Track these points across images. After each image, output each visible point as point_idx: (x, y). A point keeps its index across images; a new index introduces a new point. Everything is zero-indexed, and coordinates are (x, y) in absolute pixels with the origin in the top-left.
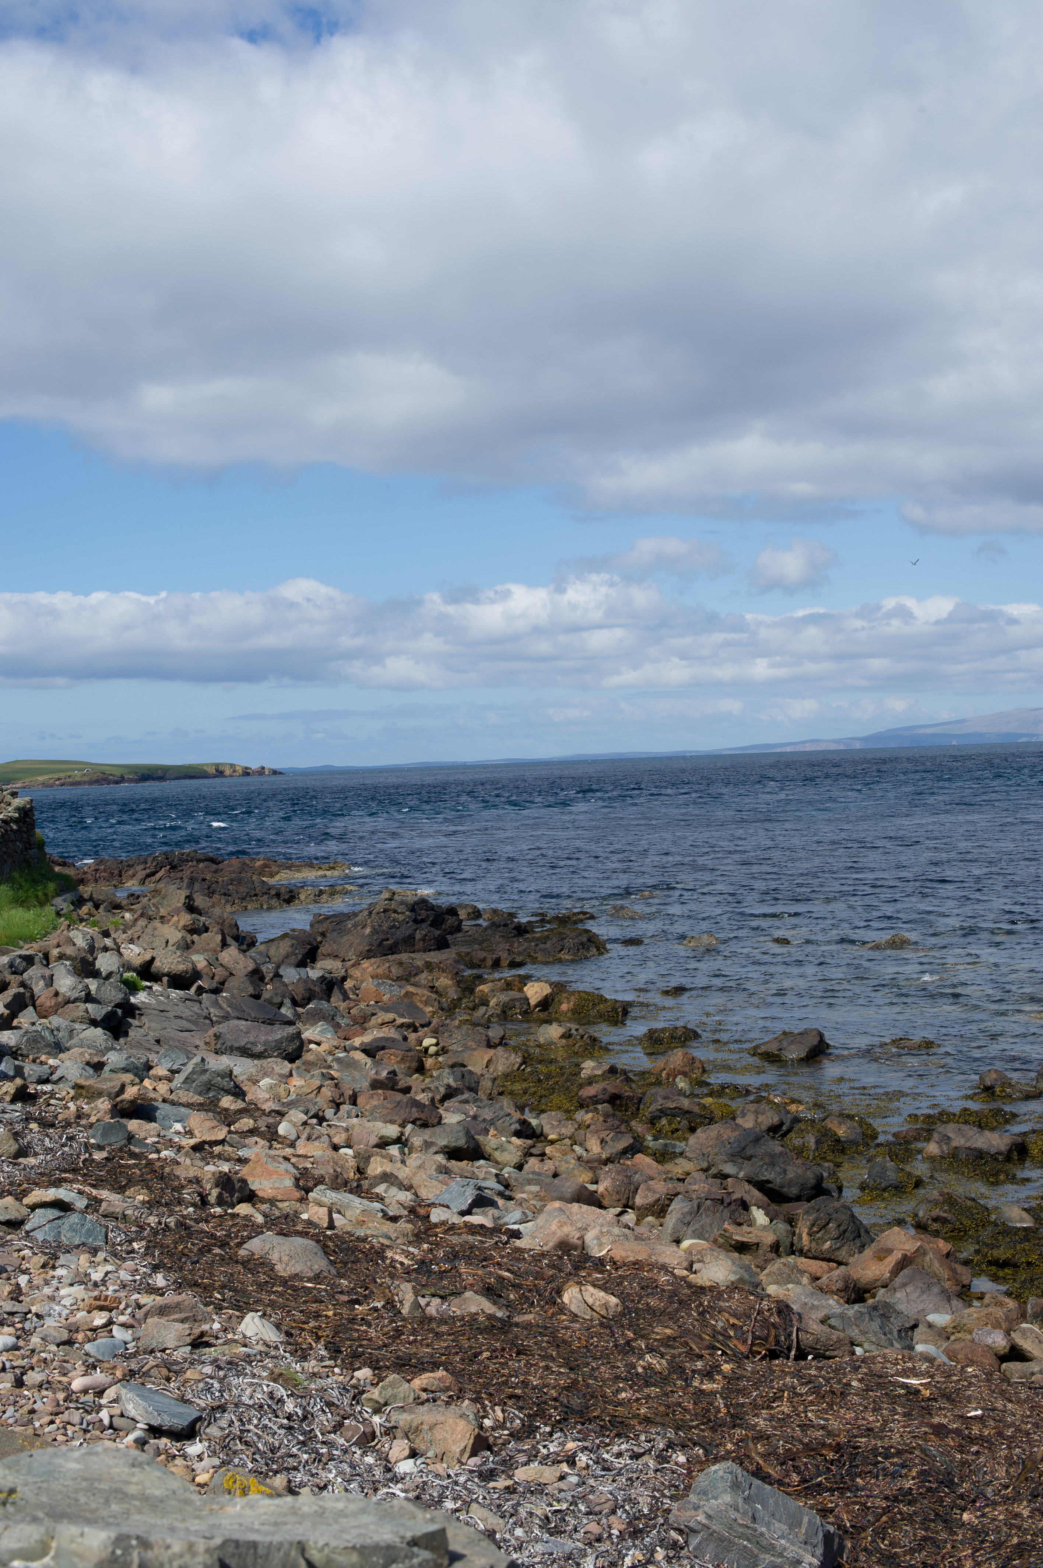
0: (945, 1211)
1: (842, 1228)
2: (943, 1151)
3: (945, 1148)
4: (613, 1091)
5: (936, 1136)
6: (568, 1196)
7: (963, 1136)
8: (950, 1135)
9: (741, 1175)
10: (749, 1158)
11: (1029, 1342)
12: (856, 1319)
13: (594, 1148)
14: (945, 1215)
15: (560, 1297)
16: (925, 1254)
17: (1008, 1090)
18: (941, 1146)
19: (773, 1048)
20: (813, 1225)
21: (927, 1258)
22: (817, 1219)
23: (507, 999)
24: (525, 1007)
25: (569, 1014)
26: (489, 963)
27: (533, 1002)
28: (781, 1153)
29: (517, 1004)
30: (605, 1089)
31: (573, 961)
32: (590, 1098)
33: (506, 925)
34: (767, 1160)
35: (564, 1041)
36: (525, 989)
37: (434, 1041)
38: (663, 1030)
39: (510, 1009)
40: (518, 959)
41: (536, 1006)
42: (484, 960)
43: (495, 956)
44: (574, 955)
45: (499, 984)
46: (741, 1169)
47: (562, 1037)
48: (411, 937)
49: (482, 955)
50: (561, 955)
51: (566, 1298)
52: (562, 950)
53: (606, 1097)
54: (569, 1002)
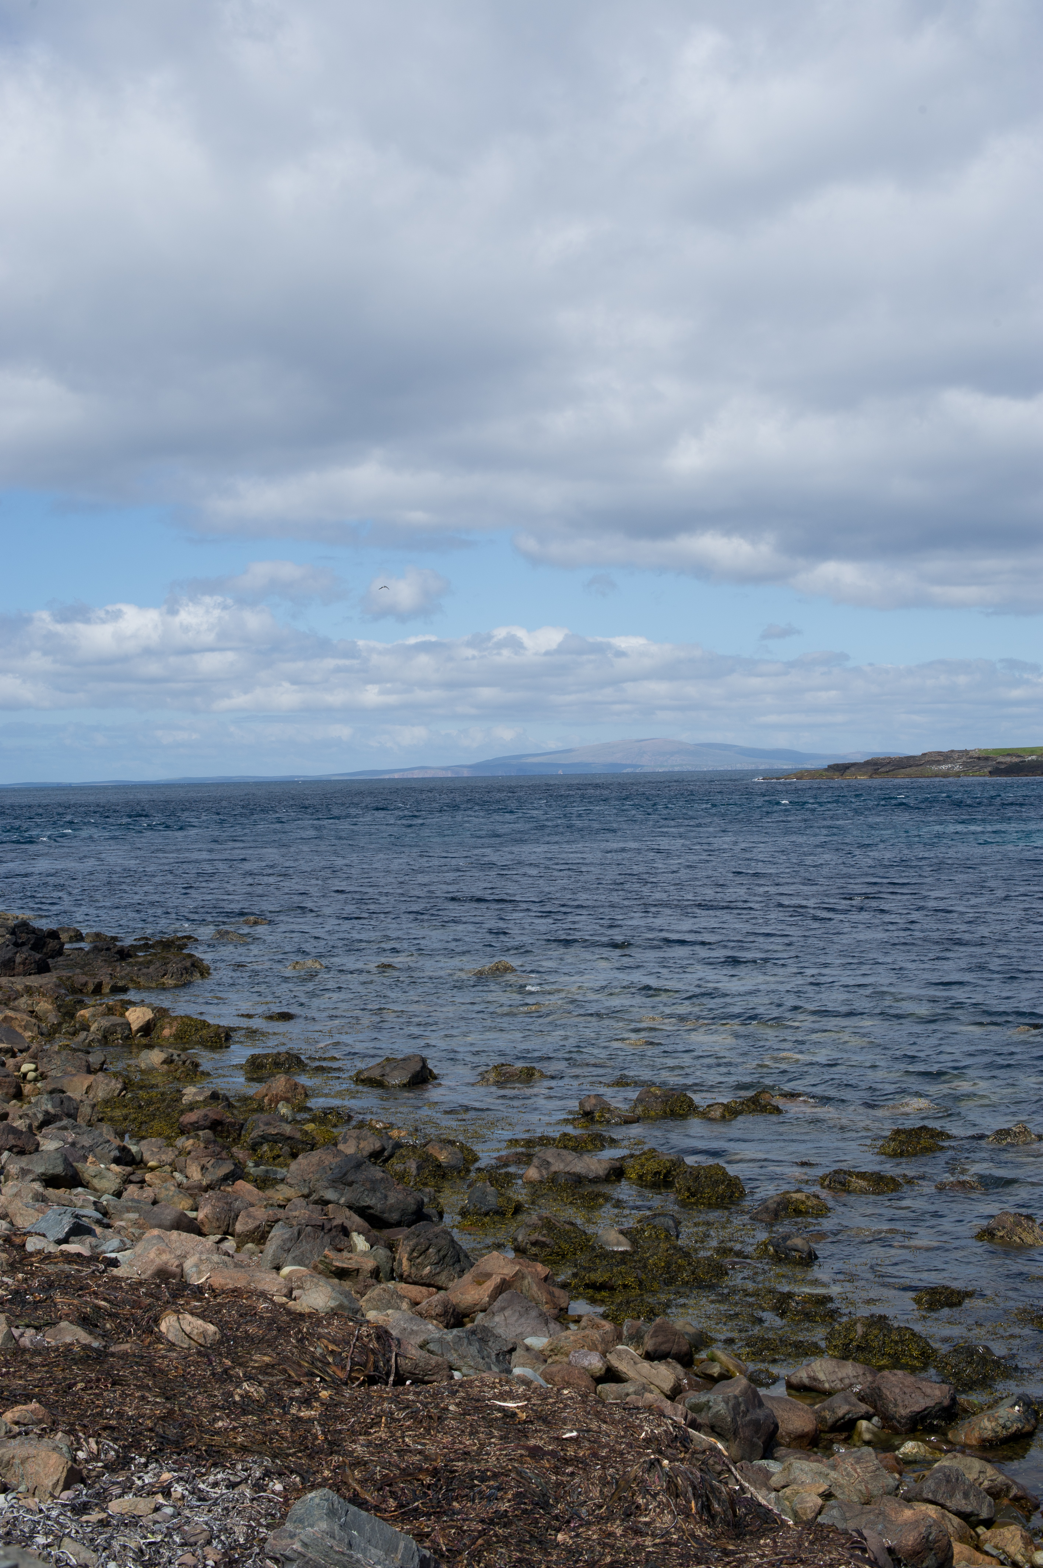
0: (544, 1236)
1: (442, 1253)
2: (542, 1176)
3: (544, 1172)
4: (215, 1117)
5: (536, 1161)
6: (168, 1223)
7: (563, 1161)
8: (549, 1160)
9: (342, 1201)
10: (350, 1184)
11: (624, 1363)
12: (454, 1343)
13: (195, 1175)
14: (544, 1239)
15: (158, 1325)
16: (523, 1278)
17: (607, 1115)
18: (540, 1171)
19: (376, 1074)
20: (413, 1250)
21: (526, 1282)
22: (417, 1245)
23: (108, 1024)
24: (127, 1032)
25: (172, 1040)
26: (91, 987)
27: (134, 1027)
28: (382, 1179)
29: (119, 1029)
30: (206, 1115)
31: (176, 987)
32: (191, 1124)
33: (108, 949)
34: (368, 1185)
35: (165, 1066)
36: (127, 1014)
37: (33, 1066)
38: (266, 1056)
39: (112, 1034)
40: (120, 984)
41: (138, 1031)
42: (85, 984)
43: (97, 980)
44: (178, 979)
45: (101, 1008)
46: (342, 1195)
47: (164, 1062)
48: (11, 960)
49: (83, 979)
50: (164, 980)
51: (163, 1327)
52: (165, 974)
53: (207, 1123)
54: (171, 1027)
